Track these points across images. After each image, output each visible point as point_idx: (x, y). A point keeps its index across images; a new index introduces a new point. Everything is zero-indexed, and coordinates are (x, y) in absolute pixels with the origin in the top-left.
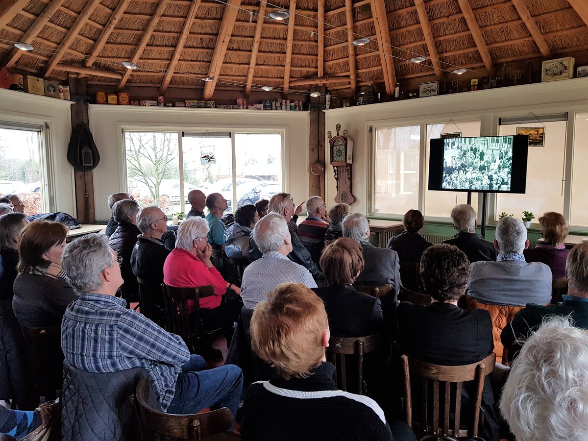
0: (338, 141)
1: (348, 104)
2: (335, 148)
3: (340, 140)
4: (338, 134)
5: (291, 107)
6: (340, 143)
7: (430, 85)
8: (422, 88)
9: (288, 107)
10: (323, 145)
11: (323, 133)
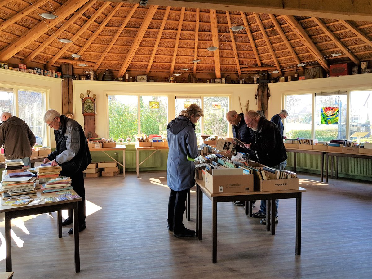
0: (88, 100)
1: (85, 79)
2: (86, 105)
3: (89, 100)
4: (88, 96)
5: (55, 75)
6: (89, 102)
7: (142, 76)
8: (139, 77)
9: (54, 75)
10: (72, 102)
11: (71, 94)
